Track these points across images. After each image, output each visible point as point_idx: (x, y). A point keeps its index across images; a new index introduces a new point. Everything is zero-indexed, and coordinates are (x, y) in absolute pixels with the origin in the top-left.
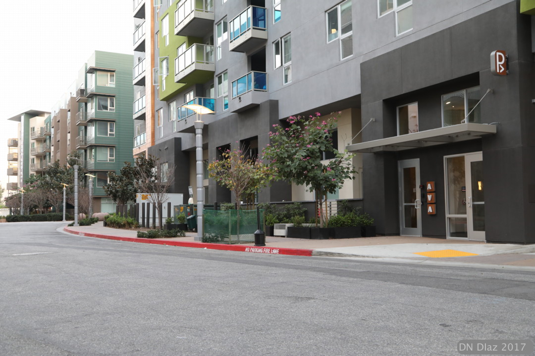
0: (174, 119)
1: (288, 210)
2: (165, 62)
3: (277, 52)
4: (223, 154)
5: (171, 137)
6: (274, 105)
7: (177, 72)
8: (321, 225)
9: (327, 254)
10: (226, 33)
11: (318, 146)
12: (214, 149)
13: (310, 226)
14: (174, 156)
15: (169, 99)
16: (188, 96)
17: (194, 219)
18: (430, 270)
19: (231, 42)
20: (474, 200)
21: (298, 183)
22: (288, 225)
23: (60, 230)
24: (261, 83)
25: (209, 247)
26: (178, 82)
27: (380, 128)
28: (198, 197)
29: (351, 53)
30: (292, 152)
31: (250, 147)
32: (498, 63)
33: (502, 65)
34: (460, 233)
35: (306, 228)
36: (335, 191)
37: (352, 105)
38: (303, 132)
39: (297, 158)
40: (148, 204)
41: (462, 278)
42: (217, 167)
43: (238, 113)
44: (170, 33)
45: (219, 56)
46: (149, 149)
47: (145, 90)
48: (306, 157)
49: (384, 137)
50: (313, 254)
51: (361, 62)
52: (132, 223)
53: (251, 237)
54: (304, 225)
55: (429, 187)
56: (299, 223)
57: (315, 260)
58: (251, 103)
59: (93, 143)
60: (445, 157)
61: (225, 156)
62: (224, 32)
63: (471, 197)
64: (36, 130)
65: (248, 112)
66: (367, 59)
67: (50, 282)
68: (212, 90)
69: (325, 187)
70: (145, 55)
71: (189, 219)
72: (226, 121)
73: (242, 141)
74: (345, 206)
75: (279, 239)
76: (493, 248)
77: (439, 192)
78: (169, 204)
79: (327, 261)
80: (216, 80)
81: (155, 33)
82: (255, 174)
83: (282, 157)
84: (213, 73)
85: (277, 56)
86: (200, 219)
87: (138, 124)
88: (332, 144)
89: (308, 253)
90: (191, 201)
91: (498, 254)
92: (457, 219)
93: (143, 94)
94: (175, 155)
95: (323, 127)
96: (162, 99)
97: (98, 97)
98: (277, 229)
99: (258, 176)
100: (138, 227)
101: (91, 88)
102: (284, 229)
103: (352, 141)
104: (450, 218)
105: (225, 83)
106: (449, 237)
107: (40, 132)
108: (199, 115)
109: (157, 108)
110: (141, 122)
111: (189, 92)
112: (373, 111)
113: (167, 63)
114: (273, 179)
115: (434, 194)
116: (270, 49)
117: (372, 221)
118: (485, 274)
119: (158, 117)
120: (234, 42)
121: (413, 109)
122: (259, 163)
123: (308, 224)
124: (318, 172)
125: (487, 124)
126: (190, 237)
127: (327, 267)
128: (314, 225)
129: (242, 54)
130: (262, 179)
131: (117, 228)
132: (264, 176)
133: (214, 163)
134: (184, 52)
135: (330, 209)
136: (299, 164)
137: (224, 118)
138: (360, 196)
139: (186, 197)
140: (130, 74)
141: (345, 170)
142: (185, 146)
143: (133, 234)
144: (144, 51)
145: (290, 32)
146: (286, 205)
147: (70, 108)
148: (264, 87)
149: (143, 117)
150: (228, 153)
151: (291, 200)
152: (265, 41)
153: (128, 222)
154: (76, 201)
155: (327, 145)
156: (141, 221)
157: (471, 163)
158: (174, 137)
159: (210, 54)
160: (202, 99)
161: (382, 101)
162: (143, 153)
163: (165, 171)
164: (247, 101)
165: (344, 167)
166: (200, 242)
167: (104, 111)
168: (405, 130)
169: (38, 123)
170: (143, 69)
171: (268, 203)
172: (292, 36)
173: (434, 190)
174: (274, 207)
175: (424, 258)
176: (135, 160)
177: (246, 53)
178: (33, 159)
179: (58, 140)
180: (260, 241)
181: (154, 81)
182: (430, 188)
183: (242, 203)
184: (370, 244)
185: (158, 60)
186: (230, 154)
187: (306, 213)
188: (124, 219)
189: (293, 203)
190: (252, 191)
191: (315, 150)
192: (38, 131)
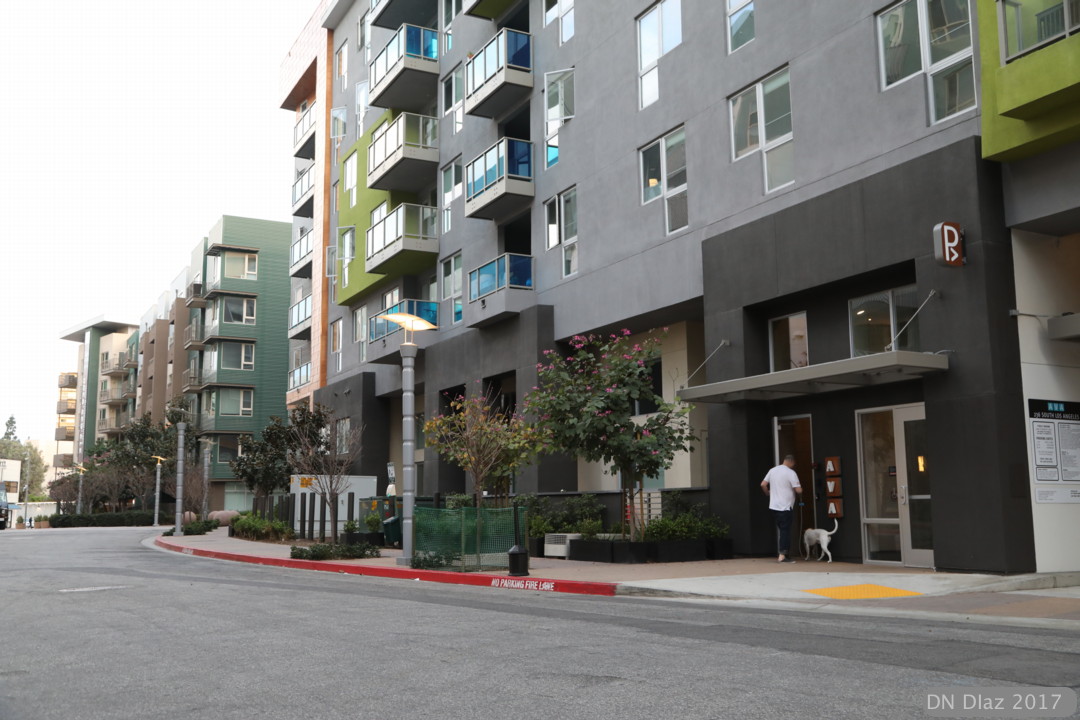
0: (364, 339)
1: (571, 508)
2: (348, 237)
3: (552, 220)
4: (452, 404)
5: (357, 371)
6: (545, 315)
7: (370, 254)
8: (631, 537)
9: (643, 591)
10: (460, 185)
11: (626, 391)
12: (436, 394)
13: (611, 539)
14: (361, 406)
15: (354, 303)
16: (389, 297)
17: (397, 525)
18: (834, 624)
19: (468, 201)
20: (911, 492)
21: (589, 459)
22: (570, 536)
23: (149, 543)
24: (521, 275)
25: (423, 577)
26: (371, 272)
27: (738, 358)
28: (404, 483)
29: (685, 223)
30: (579, 400)
31: (501, 391)
32: (947, 244)
33: (954, 248)
34: (888, 552)
35: (605, 542)
36: (657, 474)
37: (687, 317)
38: (599, 364)
39: (587, 412)
40: (313, 496)
41: (894, 640)
42: (439, 428)
43: (481, 329)
44: (358, 185)
45: (447, 226)
46: (317, 393)
47: (310, 286)
48: (603, 410)
49: (747, 374)
50: (617, 591)
51: (704, 238)
52: (282, 531)
53: (502, 558)
54: (601, 536)
55: (830, 467)
56: (592, 533)
57: (622, 604)
58: (503, 310)
59: (214, 381)
60: (857, 412)
61: (455, 407)
62: (456, 183)
63: (907, 485)
64: (110, 357)
65: (499, 326)
66: (714, 233)
67: (128, 643)
68: (434, 287)
69: (639, 465)
70: (312, 224)
71: (388, 524)
72: (458, 343)
73: (486, 381)
74: (676, 500)
75: (555, 564)
76: (948, 582)
77: (847, 475)
78: (351, 496)
79: (643, 606)
80: (441, 268)
81: (332, 184)
82: (511, 441)
83: (560, 410)
84: (434, 256)
85: (551, 226)
86: (408, 524)
87: (296, 348)
88: (651, 387)
89: (608, 590)
90: (391, 490)
91: (958, 594)
92: (881, 526)
93: (307, 292)
94: (363, 403)
95: (636, 356)
96: (341, 301)
97: (225, 298)
98: (550, 543)
99: (517, 445)
100: (292, 537)
101: (215, 280)
102: (564, 543)
103: (689, 382)
104: (868, 525)
105: (457, 274)
106: (867, 560)
107: (117, 362)
108: (409, 332)
109: (331, 318)
110: (303, 343)
111: (390, 290)
112: (725, 328)
113: (353, 237)
114: (544, 450)
115: (839, 479)
116: (540, 213)
117: (725, 530)
118: (935, 632)
119: (334, 334)
120: (473, 201)
121: (798, 324)
122: (518, 422)
123: (607, 535)
124: (627, 439)
125: (931, 353)
126: (390, 558)
127: (644, 618)
128: (619, 536)
129: (488, 222)
130: (523, 449)
131: (253, 540)
132: (527, 445)
133: (435, 421)
134: (383, 218)
135: (648, 506)
136: (591, 424)
137: (453, 338)
138: (703, 484)
139: (382, 484)
140: (286, 257)
141: (677, 435)
142: (383, 388)
143: (282, 551)
144: (312, 217)
145: (575, 185)
146: (567, 499)
147: (174, 318)
148: (528, 282)
149: (306, 335)
150: (461, 402)
151: (576, 490)
152: (530, 199)
153: (273, 528)
154: (179, 489)
155: (642, 389)
156: (297, 527)
157: (905, 423)
158: (361, 372)
159: (429, 222)
160: (415, 304)
161: (741, 308)
162: (305, 401)
163: (344, 434)
164: (497, 306)
165: (674, 428)
166: (407, 568)
167: (236, 323)
168: (784, 363)
169: (115, 344)
170: (309, 247)
171: (534, 494)
172: (579, 191)
173: (839, 472)
174: (546, 501)
175: (822, 600)
176: (290, 414)
177: (496, 220)
178: (104, 410)
179: (149, 376)
180: (518, 568)
181: (328, 270)
182: (832, 469)
183: (485, 493)
184: (723, 573)
185: (336, 233)
186: (465, 403)
187: (604, 513)
188: (267, 522)
189: (580, 495)
190: (504, 472)
191: (622, 398)
192: (114, 360)
